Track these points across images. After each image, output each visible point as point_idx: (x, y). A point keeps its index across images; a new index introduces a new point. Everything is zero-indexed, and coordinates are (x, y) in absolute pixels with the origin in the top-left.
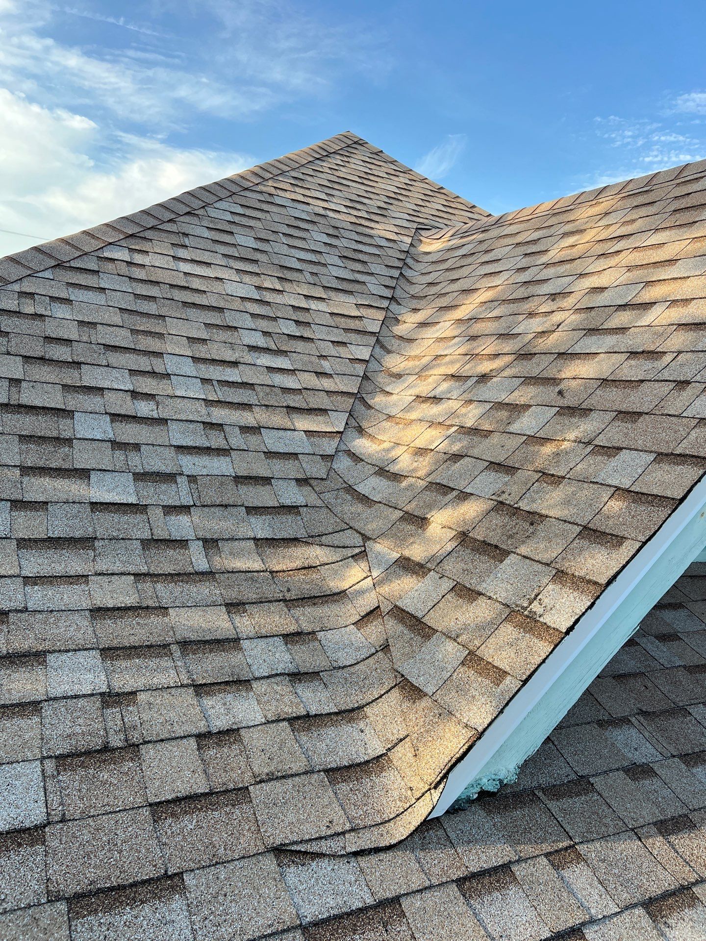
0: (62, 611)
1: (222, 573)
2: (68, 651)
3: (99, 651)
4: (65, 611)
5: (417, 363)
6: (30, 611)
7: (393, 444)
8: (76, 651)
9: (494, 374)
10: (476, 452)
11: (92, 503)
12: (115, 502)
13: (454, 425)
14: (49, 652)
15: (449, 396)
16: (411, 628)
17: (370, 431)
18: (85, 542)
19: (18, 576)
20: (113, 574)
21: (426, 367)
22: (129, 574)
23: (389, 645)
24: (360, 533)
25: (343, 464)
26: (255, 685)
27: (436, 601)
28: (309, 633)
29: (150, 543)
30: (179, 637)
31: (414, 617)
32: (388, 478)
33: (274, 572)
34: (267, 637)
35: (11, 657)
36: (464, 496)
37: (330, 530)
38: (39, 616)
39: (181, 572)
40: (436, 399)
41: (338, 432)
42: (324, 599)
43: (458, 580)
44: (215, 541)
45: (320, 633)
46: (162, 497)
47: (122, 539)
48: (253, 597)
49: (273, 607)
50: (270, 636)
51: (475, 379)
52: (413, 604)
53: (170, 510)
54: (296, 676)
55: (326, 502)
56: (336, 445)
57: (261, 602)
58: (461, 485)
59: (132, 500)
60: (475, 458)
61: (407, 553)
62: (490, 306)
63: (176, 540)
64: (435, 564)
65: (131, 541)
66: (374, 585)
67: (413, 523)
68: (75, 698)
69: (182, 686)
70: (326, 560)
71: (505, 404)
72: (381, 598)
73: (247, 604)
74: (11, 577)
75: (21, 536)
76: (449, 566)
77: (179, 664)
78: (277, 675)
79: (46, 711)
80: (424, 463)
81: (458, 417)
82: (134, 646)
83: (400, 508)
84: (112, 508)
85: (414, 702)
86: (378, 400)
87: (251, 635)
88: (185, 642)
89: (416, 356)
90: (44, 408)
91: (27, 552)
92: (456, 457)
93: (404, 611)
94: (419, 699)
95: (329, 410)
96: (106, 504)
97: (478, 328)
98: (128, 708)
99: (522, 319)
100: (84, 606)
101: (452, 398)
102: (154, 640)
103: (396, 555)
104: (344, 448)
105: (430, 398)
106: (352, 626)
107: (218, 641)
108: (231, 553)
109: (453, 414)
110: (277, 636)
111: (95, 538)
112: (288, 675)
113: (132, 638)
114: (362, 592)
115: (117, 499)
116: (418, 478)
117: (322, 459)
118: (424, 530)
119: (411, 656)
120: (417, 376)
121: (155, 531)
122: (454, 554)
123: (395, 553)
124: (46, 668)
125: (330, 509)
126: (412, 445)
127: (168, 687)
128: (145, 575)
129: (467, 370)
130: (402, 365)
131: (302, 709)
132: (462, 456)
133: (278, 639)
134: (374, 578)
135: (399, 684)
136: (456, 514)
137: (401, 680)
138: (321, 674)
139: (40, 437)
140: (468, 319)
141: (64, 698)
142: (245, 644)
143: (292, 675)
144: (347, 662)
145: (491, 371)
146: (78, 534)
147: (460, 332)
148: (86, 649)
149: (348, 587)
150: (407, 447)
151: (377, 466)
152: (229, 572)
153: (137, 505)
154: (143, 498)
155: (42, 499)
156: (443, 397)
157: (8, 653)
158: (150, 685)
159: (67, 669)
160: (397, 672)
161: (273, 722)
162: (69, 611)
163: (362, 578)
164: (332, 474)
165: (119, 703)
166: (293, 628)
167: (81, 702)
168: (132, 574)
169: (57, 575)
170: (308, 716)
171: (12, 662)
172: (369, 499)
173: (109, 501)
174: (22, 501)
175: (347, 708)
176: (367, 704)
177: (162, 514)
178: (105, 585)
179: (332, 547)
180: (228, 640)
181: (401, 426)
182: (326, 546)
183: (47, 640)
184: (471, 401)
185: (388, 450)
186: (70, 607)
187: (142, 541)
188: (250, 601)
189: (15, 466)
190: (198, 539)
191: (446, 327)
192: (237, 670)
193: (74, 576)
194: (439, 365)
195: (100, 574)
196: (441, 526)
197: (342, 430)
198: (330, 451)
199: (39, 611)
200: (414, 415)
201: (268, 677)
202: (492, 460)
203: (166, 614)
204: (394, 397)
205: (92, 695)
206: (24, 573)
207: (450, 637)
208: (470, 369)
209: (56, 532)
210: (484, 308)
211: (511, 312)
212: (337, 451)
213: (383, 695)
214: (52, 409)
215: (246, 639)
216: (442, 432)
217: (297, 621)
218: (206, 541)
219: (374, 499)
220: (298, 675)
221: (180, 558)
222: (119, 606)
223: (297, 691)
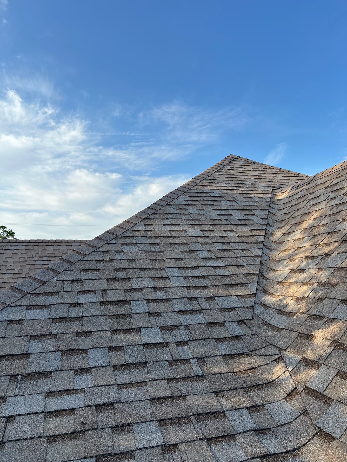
0: (137, 401)
1: (209, 375)
2: (142, 422)
3: (156, 422)
4: (138, 401)
5: (287, 253)
6: (122, 402)
7: (284, 296)
8: (146, 422)
9: (331, 253)
10: (331, 295)
11: (143, 344)
12: (153, 343)
13: (316, 282)
14: (134, 423)
15: (309, 267)
16: (317, 399)
17: (270, 291)
18: (142, 365)
19: (115, 385)
20: (157, 380)
21: (293, 255)
22: (165, 379)
23: (307, 410)
24: (276, 347)
25: (259, 310)
26: (237, 437)
27: (329, 382)
28: (261, 406)
29: (173, 362)
30: (194, 412)
31: (318, 392)
32: (285, 315)
33: (235, 372)
34: (238, 409)
35: (117, 427)
36: (331, 320)
37: (260, 347)
38: (127, 405)
39: (189, 376)
40: (302, 270)
41: (253, 294)
42: (264, 385)
43: (339, 369)
44: (203, 358)
45: (266, 405)
46: (174, 337)
47: (159, 361)
48: (227, 387)
49: (239, 392)
50: (240, 409)
51: (321, 257)
52: (316, 385)
53: (179, 344)
54: (259, 431)
55: (254, 332)
56: (254, 300)
57: (232, 390)
58: (327, 314)
59: (161, 341)
60: (332, 298)
61: (305, 355)
62: (320, 219)
63: (184, 359)
64: (323, 360)
65: (163, 362)
66: (291, 376)
67: (305, 338)
68: (149, 448)
69: (200, 439)
70: (261, 363)
71: (341, 267)
72: (296, 383)
73: (225, 391)
74: (112, 385)
75: (114, 364)
76: (332, 361)
77: (196, 427)
78: (248, 431)
79: (137, 456)
80: (304, 305)
81: (317, 278)
82: (173, 418)
83: (296, 331)
84: (152, 346)
85: (329, 443)
86: (271, 275)
87: (230, 408)
88: (197, 414)
89: (286, 250)
90: (118, 301)
91: (117, 372)
92: (321, 299)
93: (311, 389)
94: (332, 441)
95: (247, 283)
96: (150, 344)
97: (316, 231)
98: (175, 453)
99: (338, 223)
100: (147, 398)
101: (311, 268)
102: (182, 414)
103: (299, 358)
104: (257, 301)
105: (299, 270)
106: (284, 400)
107: (214, 413)
108: (211, 364)
109: (313, 277)
110: (244, 408)
111: (147, 362)
112: (254, 430)
113: (171, 414)
114: (285, 380)
115: (154, 341)
116: (302, 313)
117: (248, 309)
118: (313, 341)
119: (322, 415)
120: (289, 260)
121: (173, 356)
122: (333, 354)
123: (299, 356)
124: (133, 432)
125: (257, 335)
126: (294, 296)
127: (193, 441)
128: (172, 379)
129: (315, 253)
130: (280, 255)
131: (266, 450)
132: (324, 298)
133: (245, 410)
134: (290, 371)
135: (318, 433)
136: (329, 331)
137: (319, 430)
138: (272, 429)
139: (117, 315)
140: (310, 227)
141: (144, 448)
142: (228, 414)
143: (256, 431)
144: (285, 421)
145: (329, 251)
146: (139, 361)
147: (307, 234)
148: (150, 421)
149: (276, 378)
150: (292, 297)
151: (278, 309)
152: (212, 374)
153: (164, 343)
154: (166, 339)
155: (121, 345)
156: (306, 268)
157: (116, 425)
158: (184, 440)
159: (143, 432)
160: (315, 426)
161: (251, 459)
162: (140, 401)
163: (283, 372)
164: (255, 316)
165: (170, 451)
166: (251, 403)
167: (152, 451)
168: (166, 379)
169: (132, 382)
170: (270, 455)
171: (118, 430)
172: (277, 328)
173: (150, 343)
174: (113, 347)
175: (291, 449)
176: (302, 446)
177: (176, 347)
178: (155, 386)
179: (263, 356)
180: (219, 412)
181: (286, 287)
182: (259, 355)
183: (132, 417)
184: (321, 269)
185: (282, 300)
186: (140, 399)
187: (168, 361)
188: (226, 389)
189: (108, 330)
190: (194, 358)
191: (298, 234)
192: (226, 429)
193: (140, 382)
194: (299, 253)
195: (151, 380)
196: (321, 339)
197: (255, 293)
198: (251, 304)
199: (127, 402)
200: (292, 280)
201: (243, 432)
202: (342, 299)
203: (186, 400)
204: (279, 272)
205: (157, 446)
206: (118, 383)
207: (342, 403)
208: (317, 252)
209: (129, 361)
210: (316, 221)
211: (332, 220)
212: (255, 304)
213: (310, 440)
214: (121, 301)
215: (228, 411)
216: (310, 287)
217: (253, 399)
218: (198, 359)
219: (280, 328)
220: (259, 430)
221: (187, 368)
222: (163, 396)
223: (261, 440)
